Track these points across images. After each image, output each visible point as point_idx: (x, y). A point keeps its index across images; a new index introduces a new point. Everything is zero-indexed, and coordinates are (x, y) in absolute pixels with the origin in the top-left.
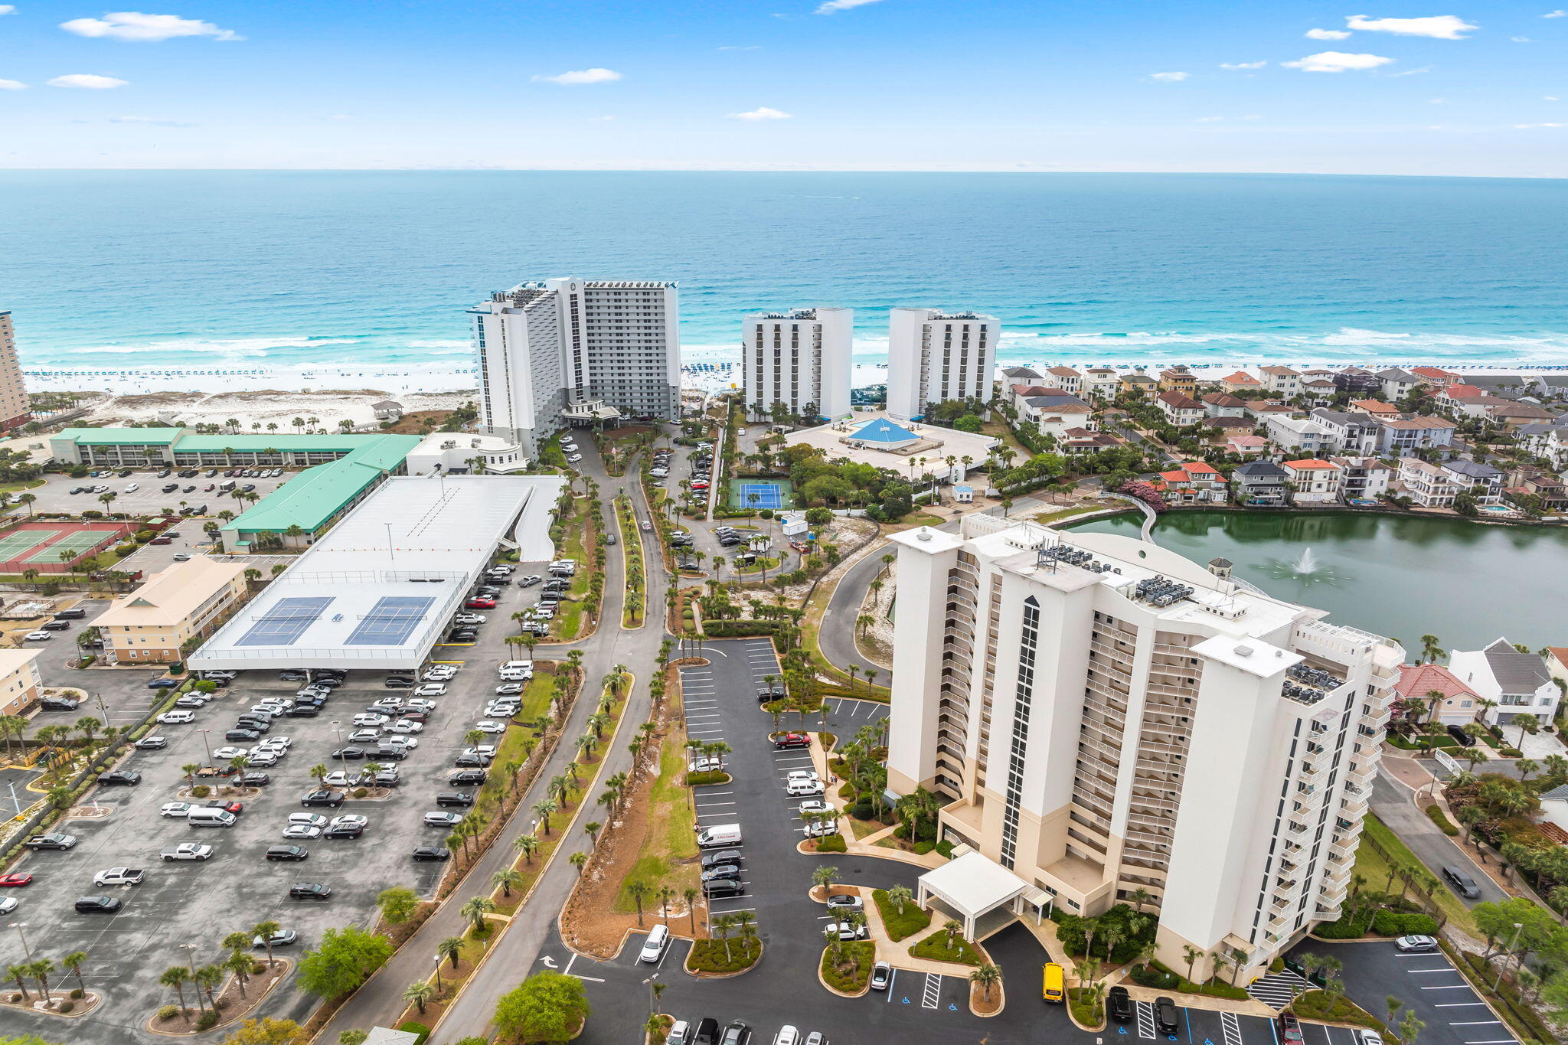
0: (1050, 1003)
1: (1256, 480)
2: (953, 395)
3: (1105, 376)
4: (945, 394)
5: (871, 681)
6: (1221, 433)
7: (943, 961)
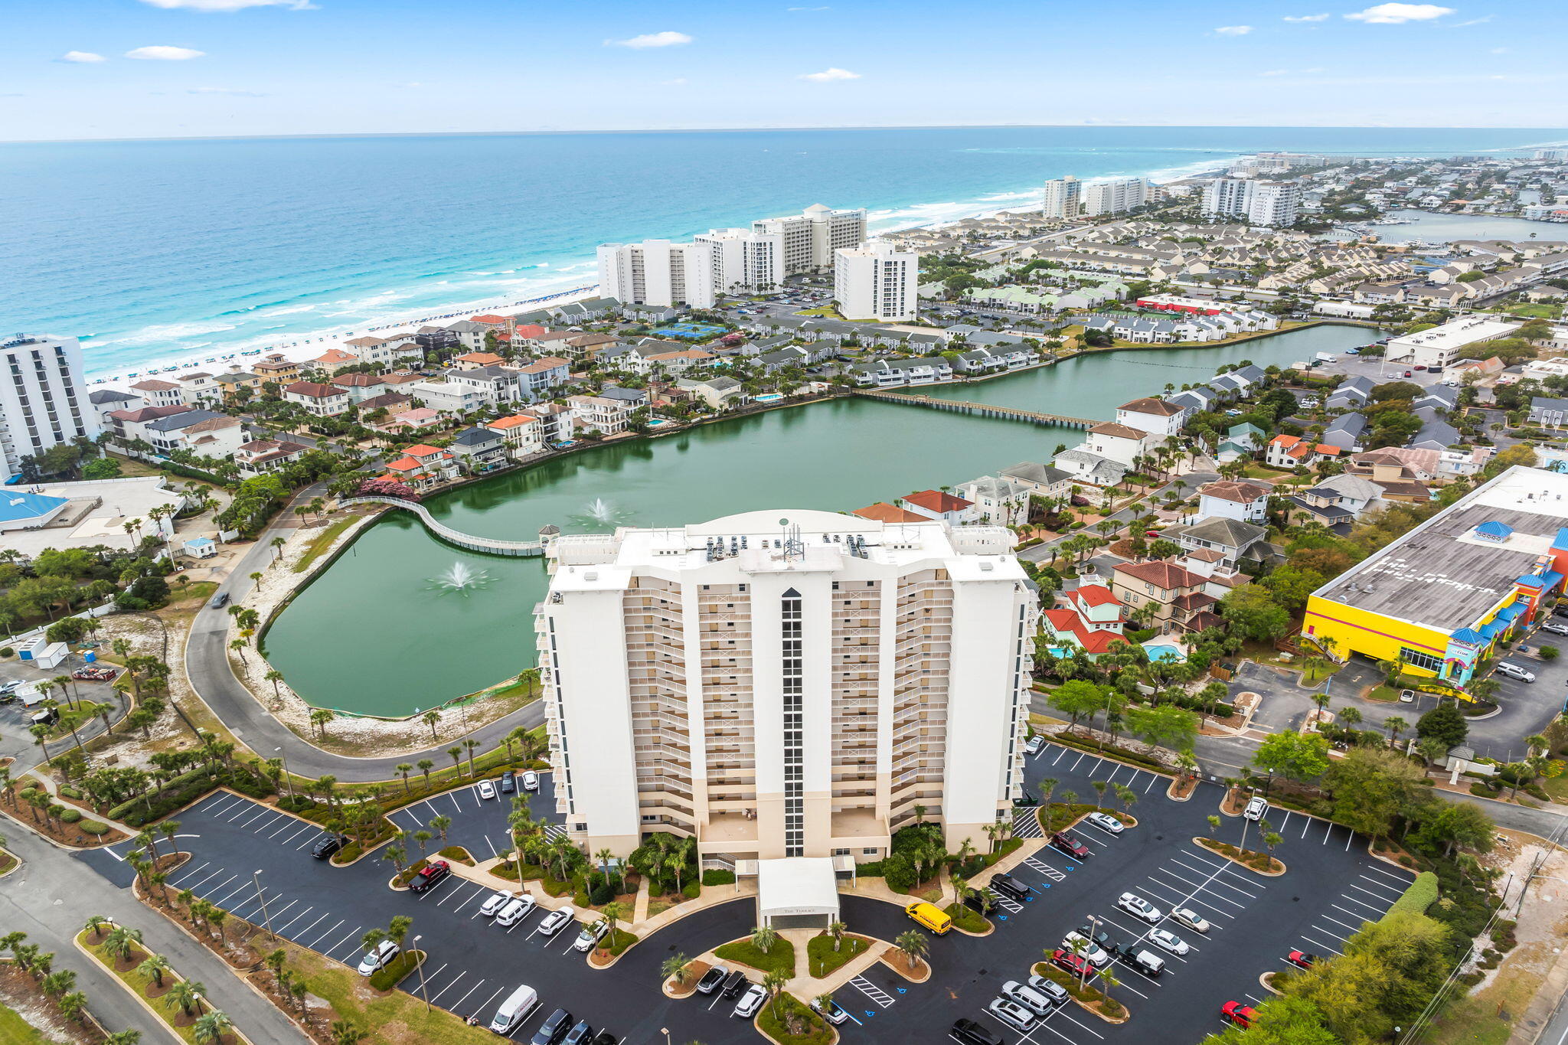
0: (946, 934)
1: (480, 448)
2: (48, 442)
3: (202, 381)
4: (36, 441)
5: (426, 773)
6: (386, 413)
7: (844, 964)
